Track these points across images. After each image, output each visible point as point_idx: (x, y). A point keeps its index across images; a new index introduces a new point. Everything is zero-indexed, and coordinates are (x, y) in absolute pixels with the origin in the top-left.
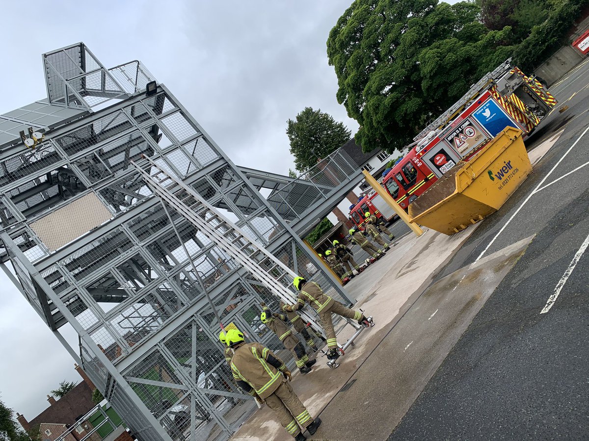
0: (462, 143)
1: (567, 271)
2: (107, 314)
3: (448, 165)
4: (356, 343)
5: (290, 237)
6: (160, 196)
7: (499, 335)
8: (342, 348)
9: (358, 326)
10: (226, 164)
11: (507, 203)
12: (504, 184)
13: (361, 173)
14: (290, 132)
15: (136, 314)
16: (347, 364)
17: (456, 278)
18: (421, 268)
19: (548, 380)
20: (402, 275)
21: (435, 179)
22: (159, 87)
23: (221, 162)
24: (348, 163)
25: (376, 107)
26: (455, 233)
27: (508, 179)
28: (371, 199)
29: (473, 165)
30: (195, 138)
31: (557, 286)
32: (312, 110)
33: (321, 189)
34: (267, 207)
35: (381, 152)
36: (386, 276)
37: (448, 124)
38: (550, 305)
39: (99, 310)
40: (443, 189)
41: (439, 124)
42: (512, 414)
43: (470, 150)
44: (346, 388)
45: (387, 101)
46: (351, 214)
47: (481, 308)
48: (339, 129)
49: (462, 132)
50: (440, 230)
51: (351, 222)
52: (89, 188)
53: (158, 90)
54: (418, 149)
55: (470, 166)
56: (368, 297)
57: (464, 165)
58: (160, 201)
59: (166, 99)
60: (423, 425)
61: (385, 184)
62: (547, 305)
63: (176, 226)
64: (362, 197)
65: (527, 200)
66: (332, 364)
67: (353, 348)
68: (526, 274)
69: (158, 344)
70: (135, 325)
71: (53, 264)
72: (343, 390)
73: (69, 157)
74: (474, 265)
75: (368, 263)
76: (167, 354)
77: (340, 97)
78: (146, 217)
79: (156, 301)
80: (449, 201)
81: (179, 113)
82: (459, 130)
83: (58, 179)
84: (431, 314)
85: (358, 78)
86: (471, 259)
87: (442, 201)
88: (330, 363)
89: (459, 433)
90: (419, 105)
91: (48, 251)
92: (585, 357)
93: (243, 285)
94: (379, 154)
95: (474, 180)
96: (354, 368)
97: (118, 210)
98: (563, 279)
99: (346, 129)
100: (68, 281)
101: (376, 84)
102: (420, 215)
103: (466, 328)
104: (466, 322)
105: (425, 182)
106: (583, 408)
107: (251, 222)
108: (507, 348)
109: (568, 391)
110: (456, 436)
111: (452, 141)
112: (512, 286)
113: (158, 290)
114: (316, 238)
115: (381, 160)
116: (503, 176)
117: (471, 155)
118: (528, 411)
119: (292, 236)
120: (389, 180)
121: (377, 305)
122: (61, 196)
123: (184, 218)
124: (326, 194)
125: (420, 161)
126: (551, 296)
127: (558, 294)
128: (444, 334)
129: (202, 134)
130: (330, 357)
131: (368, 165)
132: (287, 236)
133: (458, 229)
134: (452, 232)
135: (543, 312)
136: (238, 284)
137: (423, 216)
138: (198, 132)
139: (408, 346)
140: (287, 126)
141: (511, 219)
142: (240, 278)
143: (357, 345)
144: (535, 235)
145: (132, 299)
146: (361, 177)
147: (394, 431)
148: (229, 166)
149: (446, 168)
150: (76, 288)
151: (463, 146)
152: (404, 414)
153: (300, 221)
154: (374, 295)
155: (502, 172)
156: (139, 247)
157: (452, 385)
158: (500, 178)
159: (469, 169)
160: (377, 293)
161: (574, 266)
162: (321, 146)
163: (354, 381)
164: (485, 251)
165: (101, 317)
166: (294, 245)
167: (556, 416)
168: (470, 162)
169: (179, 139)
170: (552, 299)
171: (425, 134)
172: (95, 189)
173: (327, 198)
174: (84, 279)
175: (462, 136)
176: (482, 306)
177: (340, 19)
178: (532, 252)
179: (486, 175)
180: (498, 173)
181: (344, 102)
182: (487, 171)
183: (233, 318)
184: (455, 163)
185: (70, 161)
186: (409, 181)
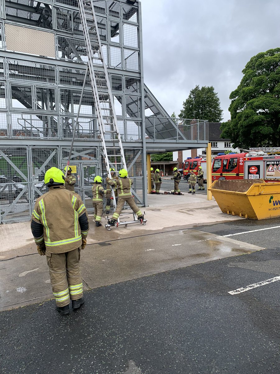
0: (273, 171)
1: (262, 282)
2: (13, 108)
3: (255, 176)
4: (129, 226)
5: (141, 147)
6: (88, 66)
7: (197, 285)
8: (119, 223)
9: (136, 219)
10: (139, 78)
11: (266, 220)
12: (274, 209)
13: (207, 144)
14: (193, 92)
15: (29, 121)
16: (114, 233)
17: (205, 236)
18: (193, 216)
19: (198, 332)
20: (181, 212)
21: (242, 177)
22: (138, 2)
23: (138, 75)
24: (205, 132)
25: (247, 116)
26: (226, 213)
27: (278, 208)
28: (202, 162)
29: (267, 186)
30: (135, 50)
31: (250, 285)
32: (213, 90)
33: (179, 135)
34: (142, 121)
35: (229, 142)
36: (173, 206)
37: (274, 155)
38: (237, 292)
39: (10, 103)
40: (240, 186)
41: (270, 151)
42: (163, 333)
43: (272, 178)
44: (102, 244)
45: (256, 117)
46: (186, 161)
47: (203, 262)
48: (218, 112)
49: (277, 165)
50: (220, 206)
51: (182, 166)
52: (54, 30)
53: (135, 4)
54: (247, 155)
55: (264, 186)
56: (156, 209)
57: (262, 182)
58: (86, 70)
59: (136, 13)
60: (117, 297)
61: (215, 160)
62: (235, 291)
63: (84, 91)
64: (198, 157)
65: (277, 227)
66: (107, 227)
67: (125, 228)
68: (240, 265)
69: (29, 146)
70: (26, 126)
71: (3, 57)
72: (100, 244)
73: (55, 2)
74: (220, 237)
75: (172, 192)
76: (30, 155)
77: (233, 95)
78: (75, 73)
79: (47, 123)
80: (238, 195)
81: (137, 28)
82: (277, 163)
83: (42, 12)
84: (176, 244)
85: (252, 92)
86: (222, 233)
87: (234, 192)
88: (106, 226)
89: (130, 318)
90: (270, 133)
91: (5, 47)
92: (228, 337)
93: (97, 151)
94: (227, 142)
95: (260, 194)
96: (116, 238)
97: (63, 57)
98: (256, 285)
99: (221, 115)
100: (4, 74)
101: (258, 103)
102: (217, 190)
103: (185, 266)
104: (188, 263)
105: (235, 175)
106: (201, 364)
107: (127, 122)
108: (195, 295)
109: (203, 347)
110: (127, 318)
111: (268, 165)
112: (228, 265)
113: (52, 118)
114: (159, 159)
115: (225, 146)
116: (277, 204)
117: (271, 181)
118: (173, 339)
119: (143, 147)
120: (219, 159)
121: (156, 216)
122: (37, 23)
123: (91, 90)
124: (179, 139)
125: (243, 162)
126: (242, 288)
127: (247, 290)
128: (172, 259)
129: (140, 51)
130: (109, 223)
131: (216, 143)
132: (140, 145)
133: (229, 212)
134: (226, 211)
135: (230, 292)
136: (94, 149)
137: (217, 192)
138: (138, 47)
139: (150, 250)
140: (194, 88)
141: (260, 230)
142: (98, 147)
143: (128, 228)
144: (265, 249)
145: (32, 111)
146: (205, 145)
147: (102, 287)
148: (140, 81)
149: (252, 177)
150: (6, 81)
151: (272, 172)
152: (115, 283)
153: (154, 143)
154: (159, 210)
155: (278, 202)
156: (57, 86)
157: (151, 289)
158: (274, 205)
159: (263, 186)
160: (162, 210)
161: (269, 283)
162: (202, 113)
163: (110, 244)
164: (232, 235)
165: (9, 107)
166: (140, 152)
167: (184, 356)
168: (267, 184)
169: (124, 43)
170: (241, 290)
171: (258, 151)
172: (57, 33)
173: (178, 142)
174: (14, 79)
175: (275, 167)
176: (204, 262)
177: (270, 50)
178: (254, 256)
179: (269, 197)
180: (276, 201)
181: (233, 100)
182: (271, 195)
183: (78, 164)
184: (259, 178)
185: (55, 5)
186: (229, 168)
